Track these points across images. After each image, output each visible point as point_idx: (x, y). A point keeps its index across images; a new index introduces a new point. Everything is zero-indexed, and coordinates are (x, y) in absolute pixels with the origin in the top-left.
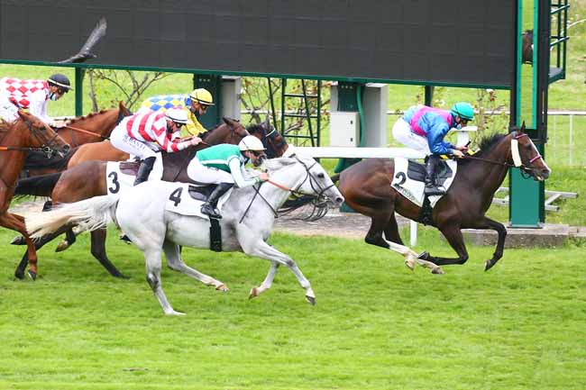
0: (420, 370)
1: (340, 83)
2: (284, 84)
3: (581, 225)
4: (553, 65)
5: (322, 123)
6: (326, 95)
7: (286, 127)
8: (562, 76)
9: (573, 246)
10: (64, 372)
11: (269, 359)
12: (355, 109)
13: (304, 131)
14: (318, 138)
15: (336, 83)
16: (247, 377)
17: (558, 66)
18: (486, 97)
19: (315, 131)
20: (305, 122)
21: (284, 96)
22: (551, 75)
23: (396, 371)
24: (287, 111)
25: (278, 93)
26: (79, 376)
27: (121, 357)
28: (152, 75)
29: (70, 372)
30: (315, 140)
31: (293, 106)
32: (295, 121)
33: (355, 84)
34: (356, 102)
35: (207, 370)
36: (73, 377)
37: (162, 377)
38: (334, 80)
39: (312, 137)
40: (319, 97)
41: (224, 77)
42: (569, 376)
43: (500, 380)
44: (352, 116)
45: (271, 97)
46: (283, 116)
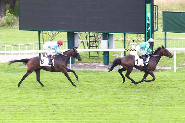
0: (124, 102)
1: (103, 33)
2: (89, 34)
3: (162, 66)
4: (155, 28)
5: (99, 43)
6: (100, 36)
7: (90, 44)
8: (157, 30)
9: (161, 71)
10: (38, 105)
11: (88, 101)
12: (107, 39)
13: (95, 45)
14: (98, 47)
15: (102, 33)
16: (82, 105)
17: (156, 28)
18: (139, 36)
19: (97, 45)
20: (95, 43)
21: (89, 37)
22: (154, 30)
23: (118, 103)
24: (90, 40)
25: (88, 36)
26: (41, 106)
27: (51, 101)
28: (57, 32)
29: (39, 105)
30: (97, 47)
31: (92, 39)
32: (92, 43)
33: (107, 33)
34: (107, 38)
35: (73, 104)
36: (40, 106)
37: (62, 106)
38: (101, 32)
39: (96, 47)
40: (98, 37)
41: (75, 32)
42: (160, 103)
43: (144, 104)
44: (106, 41)
45: (86, 37)
46: (89, 42)
